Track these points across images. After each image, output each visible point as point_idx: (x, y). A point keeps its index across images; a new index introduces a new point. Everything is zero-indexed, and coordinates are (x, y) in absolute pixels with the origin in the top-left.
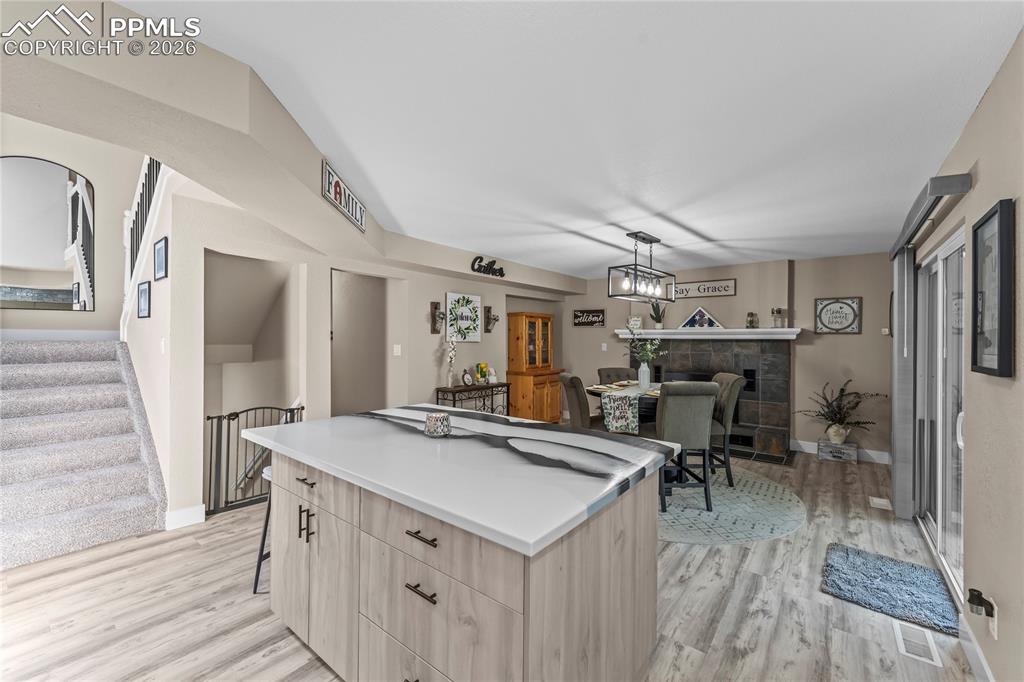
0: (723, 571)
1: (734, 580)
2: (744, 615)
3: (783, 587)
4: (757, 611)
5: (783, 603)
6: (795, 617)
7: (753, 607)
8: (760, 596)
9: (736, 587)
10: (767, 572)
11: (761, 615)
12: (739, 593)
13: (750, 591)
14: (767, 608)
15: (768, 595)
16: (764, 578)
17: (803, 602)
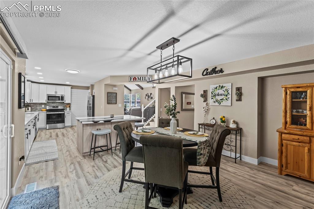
0: (88, 174)
1: (84, 174)
2: (75, 169)
3: (70, 180)
4: (73, 171)
5: (68, 176)
6: (64, 175)
7: (74, 171)
8: (74, 174)
9: (81, 173)
10: (77, 182)
11: (72, 171)
12: (80, 172)
13: (78, 174)
14: (71, 173)
15: (73, 176)
16: (77, 179)
17: (63, 180)
